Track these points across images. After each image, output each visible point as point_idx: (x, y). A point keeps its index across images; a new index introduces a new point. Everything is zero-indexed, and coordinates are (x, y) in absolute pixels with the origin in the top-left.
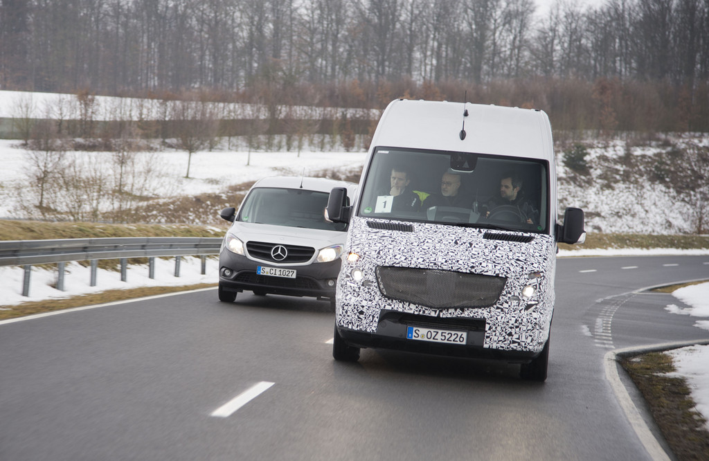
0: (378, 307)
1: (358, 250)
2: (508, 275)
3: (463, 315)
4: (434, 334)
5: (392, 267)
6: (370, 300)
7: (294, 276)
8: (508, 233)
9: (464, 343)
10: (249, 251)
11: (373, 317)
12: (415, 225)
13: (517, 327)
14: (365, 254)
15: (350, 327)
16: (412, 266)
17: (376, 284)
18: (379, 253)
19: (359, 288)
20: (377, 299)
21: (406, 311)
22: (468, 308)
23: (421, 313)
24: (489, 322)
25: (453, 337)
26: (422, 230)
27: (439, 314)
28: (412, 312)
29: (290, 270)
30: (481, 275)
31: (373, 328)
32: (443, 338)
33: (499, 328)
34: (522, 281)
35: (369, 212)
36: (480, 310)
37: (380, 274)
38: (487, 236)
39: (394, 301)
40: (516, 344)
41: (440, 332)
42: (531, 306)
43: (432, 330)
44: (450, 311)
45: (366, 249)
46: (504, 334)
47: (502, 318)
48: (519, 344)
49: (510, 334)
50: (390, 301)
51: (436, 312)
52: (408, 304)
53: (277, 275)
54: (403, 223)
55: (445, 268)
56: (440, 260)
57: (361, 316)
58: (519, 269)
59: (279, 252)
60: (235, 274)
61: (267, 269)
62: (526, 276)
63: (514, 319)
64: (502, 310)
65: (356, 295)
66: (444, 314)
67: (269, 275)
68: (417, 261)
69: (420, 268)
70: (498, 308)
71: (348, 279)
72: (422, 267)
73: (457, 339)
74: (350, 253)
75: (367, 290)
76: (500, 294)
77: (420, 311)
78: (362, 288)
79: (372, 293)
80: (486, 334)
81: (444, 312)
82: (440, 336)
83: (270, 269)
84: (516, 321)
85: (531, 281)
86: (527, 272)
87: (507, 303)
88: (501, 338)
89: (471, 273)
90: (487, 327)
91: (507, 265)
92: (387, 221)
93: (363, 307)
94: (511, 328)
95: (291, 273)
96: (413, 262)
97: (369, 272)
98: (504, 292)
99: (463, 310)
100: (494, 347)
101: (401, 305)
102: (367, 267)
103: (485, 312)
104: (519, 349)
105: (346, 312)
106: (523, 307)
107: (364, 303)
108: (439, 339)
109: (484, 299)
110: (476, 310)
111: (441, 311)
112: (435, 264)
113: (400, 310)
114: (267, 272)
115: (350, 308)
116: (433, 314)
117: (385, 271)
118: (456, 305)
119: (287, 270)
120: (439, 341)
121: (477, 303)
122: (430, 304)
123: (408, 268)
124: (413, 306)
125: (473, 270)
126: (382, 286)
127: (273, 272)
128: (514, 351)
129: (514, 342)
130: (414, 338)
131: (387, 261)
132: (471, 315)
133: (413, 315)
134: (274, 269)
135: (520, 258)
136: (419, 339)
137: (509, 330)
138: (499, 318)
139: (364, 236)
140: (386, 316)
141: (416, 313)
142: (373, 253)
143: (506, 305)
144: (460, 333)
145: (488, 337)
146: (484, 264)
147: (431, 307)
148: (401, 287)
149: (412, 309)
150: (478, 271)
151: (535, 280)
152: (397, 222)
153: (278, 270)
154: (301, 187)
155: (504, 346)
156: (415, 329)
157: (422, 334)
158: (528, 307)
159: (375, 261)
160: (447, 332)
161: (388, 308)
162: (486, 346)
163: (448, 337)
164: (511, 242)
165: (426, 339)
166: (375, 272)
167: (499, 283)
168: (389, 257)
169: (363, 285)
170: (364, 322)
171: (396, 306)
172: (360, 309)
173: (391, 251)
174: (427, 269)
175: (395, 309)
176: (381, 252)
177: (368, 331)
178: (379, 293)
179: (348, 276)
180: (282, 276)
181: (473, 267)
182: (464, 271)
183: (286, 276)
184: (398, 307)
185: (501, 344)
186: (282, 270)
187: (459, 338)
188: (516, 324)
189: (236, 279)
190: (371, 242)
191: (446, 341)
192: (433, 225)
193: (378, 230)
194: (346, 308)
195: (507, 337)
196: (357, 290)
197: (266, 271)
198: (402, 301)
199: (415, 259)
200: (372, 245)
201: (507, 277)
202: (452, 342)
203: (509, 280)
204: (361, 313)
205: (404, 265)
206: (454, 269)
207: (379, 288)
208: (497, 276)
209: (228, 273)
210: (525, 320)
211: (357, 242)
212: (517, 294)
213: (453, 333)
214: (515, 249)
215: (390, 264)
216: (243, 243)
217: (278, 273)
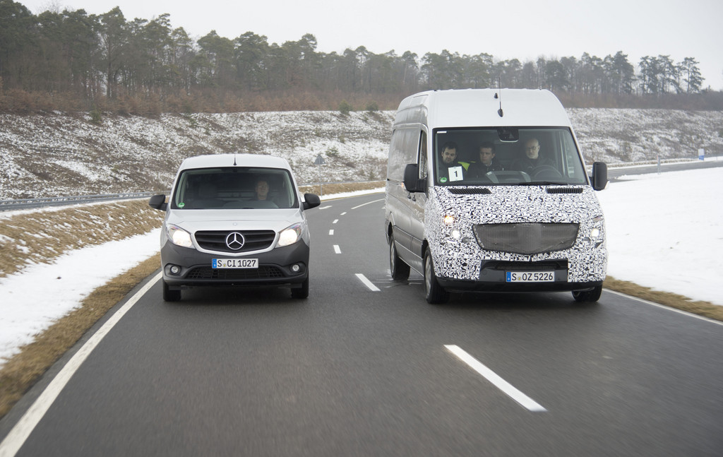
0: (478, 258)
1: (453, 213)
2: (580, 221)
3: (549, 258)
4: (528, 276)
5: (486, 224)
6: (471, 254)
7: (256, 266)
8: (562, 187)
9: (553, 280)
10: (199, 242)
11: (475, 267)
12: (489, 188)
13: (591, 262)
14: (460, 216)
15: (455, 277)
16: (504, 222)
17: (474, 240)
18: (472, 214)
19: (460, 245)
20: (476, 252)
21: (502, 259)
22: (553, 251)
23: (516, 260)
24: (570, 261)
25: (544, 277)
26: (498, 192)
27: (531, 259)
28: (508, 260)
29: (251, 260)
30: (559, 224)
31: (476, 276)
32: (536, 278)
33: (578, 265)
34: (590, 225)
35: (445, 181)
36: (562, 252)
37: (477, 231)
38: (550, 191)
39: (492, 252)
40: (592, 277)
41: (533, 273)
42: (599, 244)
43: (527, 273)
44: (539, 255)
45: (459, 212)
46: (583, 269)
47: (580, 257)
48: (594, 276)
49: (587, 269)
50: (488, 253)
51: (528, 257)
52: (503, 253)
53: (237, 267)
54: (479, 187)
55: (531, 221)
56: (525, 214)
57: (465, 267)
58: (586, 216)
59: (235, 240)
60: (185, 271)
61: (224, 261)
62: (592, 221)
63: (588, 256)
64: (579, 250)
65: (457, 250)
66: (535, 259)
67: (227, 267)
68: (505, 218)
69: (510, 223)
70: (576, 249)
71: (448, 238)
72: (512, 222)
73: (548, 278)
74: (446, 216)
75: (466, 246)
76: (576, 238)
77: (514, 258)
78: (462, 244)
79: (472, 247)
80: (569, 271)
81: (534, 257)
82: (534, 277)
83: (227, 261)
84: (591, 258)
85: (596, 224)
86: (592, 217)
87: (581, 243)
88: (581, 273)
89: (552, 223)
90: (569, 265)
91: (577, 213)
92: (465, 188)
93: (466, 259)
94: (587, 264)
95: (252, 263)
96: (504, 219)
97: (467, 230)
98: (579, 236)
99: (549, 254)
100: (576, 281)
101: (498, 255)
102: (464, 227)
103: (566, 253)
104: (594, 280)
105: (451, 265)
106: (594, 246)
107: (466, 256)
108: (533, 279)
109: (564, 243)
110: (559, 252)
111: (532, 256)
112: (522, 218)
113: (498, 259)
114: (225, 265)
115: (454, 262)
116: (526, 260)
117: (481, 228)
118: (544, 250)
119: (247, 260)
120: (533, 281)
121: (559, 247)
122: (523, 252)
123: (501, 224)
124: (507, 255)
125: (553, 220)
126: (479, 241)
127: (231, 263)
128: (590, 282)
129: (590, 275)
130: (512, 281)
131: (481, 220)
132: (556, 257)
133: (509, 262)
134: (232, 260)
135: (583, 206)
136: (517, 281)
137: (586, 266)
138: (578, 256)
139: (452, 201)
140: (487, 265)
141: (512, 260)
142: (467, 214)
143: (581, 246)
144: (549, 273)
145: (570, 273)
146: (560, 214)
147: (524, 254)
148: (496, 240)
149: (507, 257)
150: (557, 221)
151: (598, 223)
152: (473, 187)
153: (237, 260)
154: (235, 164)
155: (583, 279)
156: (512, 273)
157: (518, 277)
158: (597, 245)
159: (470, 221)
160: (539, 273)
161: (487, 258)
162: (569, 281)
163: (540, 277)
164: (569, 194)
165: (522, 281)
166: (473, 230)
167: (574, 228)
168: (482, 217)
169: (462, 242)
170: (468, 272)
171: (494, 256)
172: (464, 261)
173: (482, 211)
174: (516, 223)
175: (493, 258)
176: (473, 213)
177: (472, 279)
178: (477, 247)
179: (447, 236)
180: (243, 267)
181: (552, 218)
182: (547, 221)
183: (246, 267)
184: (496, 256)
185: (581, 278)
186: (242, 260)
187: (549, 276)
188: (590, 261)
189: (187, 276)
190: (460, 205)
191: (539, 281)
192: (502, 187)
193: (461, 195)
194: (450, 262)
195: (585, 271)
196: (458, 246)
197: (223, 264)
198: (498, 251)
199: (504, 216)
200: (463, 208)
201: (579, 223)
202: (544, 281)
203: (581, 225)
204: (465, 265)
205: (497, 222)
206: (539, 220)
207: (478, 243)
208: (572, 223)
209: (175, 270)
210: (596, 256)
211: (449, 207)
212: (588, 236)
213: (544, 273)
214: (575, 199)
215: (485, 222)
216: (190, 234)
217: (237, 264)
